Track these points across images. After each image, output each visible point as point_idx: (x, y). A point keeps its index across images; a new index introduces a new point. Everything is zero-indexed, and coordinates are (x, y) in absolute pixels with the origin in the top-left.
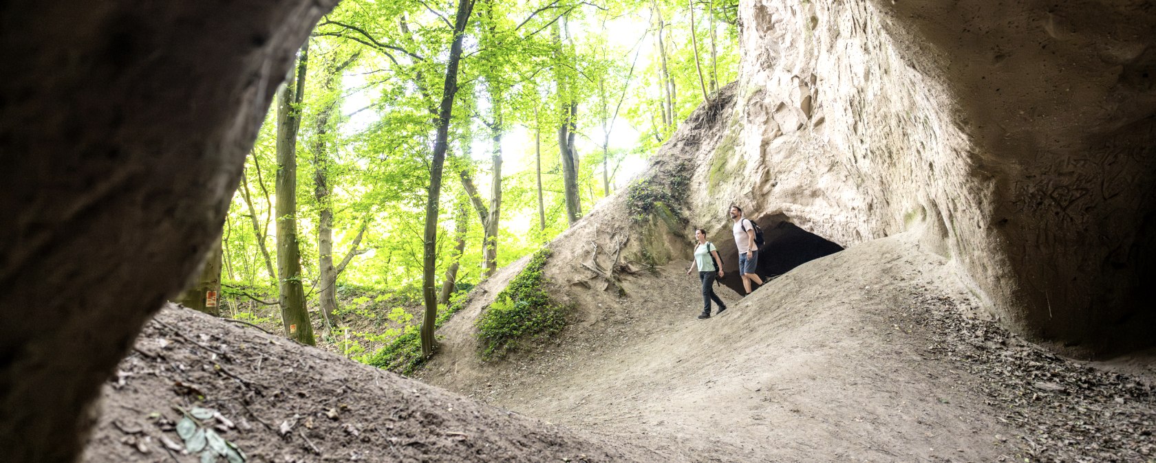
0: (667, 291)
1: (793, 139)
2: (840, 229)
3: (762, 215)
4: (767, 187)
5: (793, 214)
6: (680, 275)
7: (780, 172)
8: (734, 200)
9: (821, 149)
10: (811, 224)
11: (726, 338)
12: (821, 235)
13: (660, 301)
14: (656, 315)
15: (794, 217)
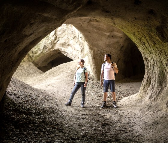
0: (23, 71)
1: (65, 28)
2: (74, 56)
3: (53, 50)
4: (56, 41)
5: (62, 50)
6: (27, 66)
7: (60, 37)
8: (45, 44)
9: (72, 32)
10: (67, 54)
11: (41, 80)
12: (69, 57)
13: (21, 73)
14: (20, 77)
15: (62, 51)
